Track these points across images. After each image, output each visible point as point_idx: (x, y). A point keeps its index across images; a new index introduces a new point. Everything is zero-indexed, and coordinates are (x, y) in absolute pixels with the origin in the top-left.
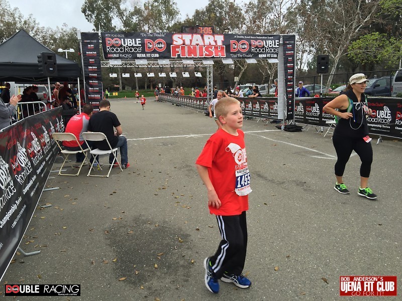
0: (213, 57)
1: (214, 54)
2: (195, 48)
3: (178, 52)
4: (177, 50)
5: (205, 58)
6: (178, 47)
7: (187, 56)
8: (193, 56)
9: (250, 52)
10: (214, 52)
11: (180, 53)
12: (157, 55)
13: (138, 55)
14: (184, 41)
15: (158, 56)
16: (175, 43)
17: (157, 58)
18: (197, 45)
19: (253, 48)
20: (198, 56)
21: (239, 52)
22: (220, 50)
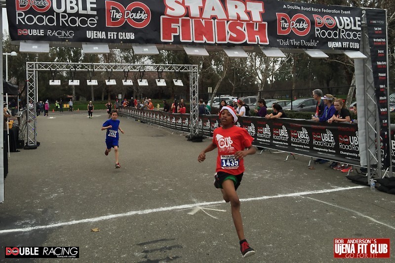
0: (245, 44)
1: (247, 38)
2: (209, 24)
3: (175, 30)
4: (173, 26)
5: (230, 46)
6: (175, 19)
7: (193, 39)
8: (205, 40)
9: (312, 37)
10: (246, 33)
11: (179, 32)
12: (131, 36)
13: (89, 34)
14: (188, 9)
15: (133, 37)
16: (169, 12)
17: (130, 41)
18: (214, 18)
19: (318, 30)
20: (215, 40)
21: (292, 36)
22: (257, 30)
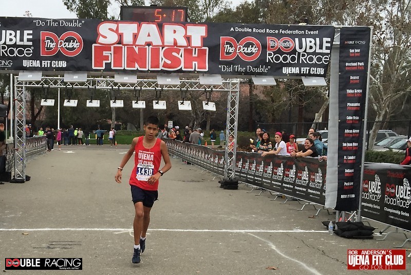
0: (180, 71)
1: (182, 65)
2: (142, 50)
3: (107, 58)
4: (105, 53)
5: (163, 73)
6: (107, 47)
7: (124, 66)
8: (137, 67)
9: (262, 61)
10: (182, 60)
11: (111, 60)
12: (63, 64)
13: (26, 63)
14: (121, 36)
15: (65, 65)
16: (101, 40)
17: (62, 69)
18: (149, 44)
19: (270, 54)
20: (148, 67)
21: (237, 61)
22: (196, 55)
